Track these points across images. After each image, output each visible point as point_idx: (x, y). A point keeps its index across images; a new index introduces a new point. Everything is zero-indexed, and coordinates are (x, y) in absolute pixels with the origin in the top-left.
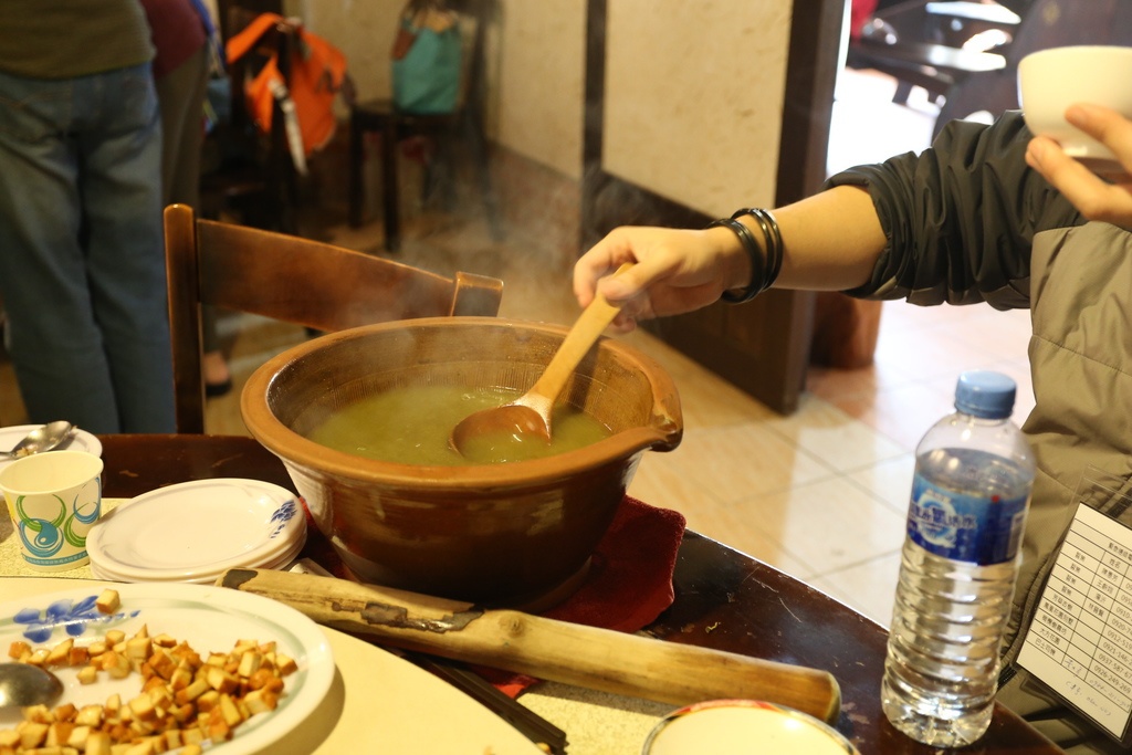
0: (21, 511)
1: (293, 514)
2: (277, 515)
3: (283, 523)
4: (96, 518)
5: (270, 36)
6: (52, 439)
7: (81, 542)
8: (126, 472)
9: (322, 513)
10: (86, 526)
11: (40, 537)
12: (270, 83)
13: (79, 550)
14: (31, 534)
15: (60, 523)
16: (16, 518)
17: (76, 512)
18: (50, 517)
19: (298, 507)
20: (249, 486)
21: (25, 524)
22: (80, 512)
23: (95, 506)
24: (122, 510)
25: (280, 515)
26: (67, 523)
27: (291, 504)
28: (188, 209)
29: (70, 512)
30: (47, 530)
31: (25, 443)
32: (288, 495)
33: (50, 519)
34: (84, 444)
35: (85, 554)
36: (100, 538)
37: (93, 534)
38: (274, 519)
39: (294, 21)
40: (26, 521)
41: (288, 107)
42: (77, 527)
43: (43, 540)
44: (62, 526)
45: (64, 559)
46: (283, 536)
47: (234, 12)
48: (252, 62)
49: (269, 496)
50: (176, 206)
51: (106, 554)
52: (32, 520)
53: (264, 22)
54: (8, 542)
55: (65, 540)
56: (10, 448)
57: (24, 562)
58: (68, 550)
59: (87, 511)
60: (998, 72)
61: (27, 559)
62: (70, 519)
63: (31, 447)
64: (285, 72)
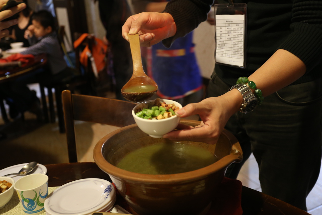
0: (22, 196)
1: (111, 190)
2: (106, 191)
3: (108, 193)
4: (47, 196)
5: (86, 40)
6: (31, 168)
7: (42, 205)
8: (55, 177)
9: (122, 190)
10: (43, 199)
11: (29, 204)
12: (87, 53)
13: (42, 207)
14: (26, 204)
15: (35, 199)
16: (21, 199)
17: (40, 195)
18: (32, 198)
19: (113, 187)
20: (96, 181)
21: (24, 200)
22: (41, 195)
23: (46, 192)
24: (55, 192)
25: (107, 191)
26: (38, 199)
27: (110, 186)
28: (69, 91)
29: (38, 195)
30: (31, 202)
31: (22, 170)
32: (108, 183)
34: (41, 169)
35: (43, 209)
36: (49, 203)
37: (46, 201)
38: (105, 192)
39: (92, 35)
40: (24, 199)
41: (92, 59)
42: (41, 200)
43: (30, 205)
44: (36, 200)
45: (37, 211)
46: (109, 199)
47: (76, 34)
48: (81, 47)
49: (103, 184)
50: (65, 91)
51: (51, 209)
52: (26, 199)
53: (84, 36)
54: (18, 205)
55: (37, 205)
56: (17, 172)
57: (24, 213)
58: (38, 208)
59: (44, 194)
61: (25, 212)
62: (38, 197)
63: (24, 171)
64: (91, 50)
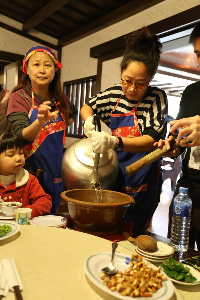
0: (19, 216)
2: (62, 220)
7: (28, 223)
11: (21, 221)
22: (29, 217)
29: (27, 217)
30: (23, 220)
33: (24, 218)
40: (20, 218)
42: (28, 220)
43: (22, 222)
44: (26, 220)
60: (171, 170)
